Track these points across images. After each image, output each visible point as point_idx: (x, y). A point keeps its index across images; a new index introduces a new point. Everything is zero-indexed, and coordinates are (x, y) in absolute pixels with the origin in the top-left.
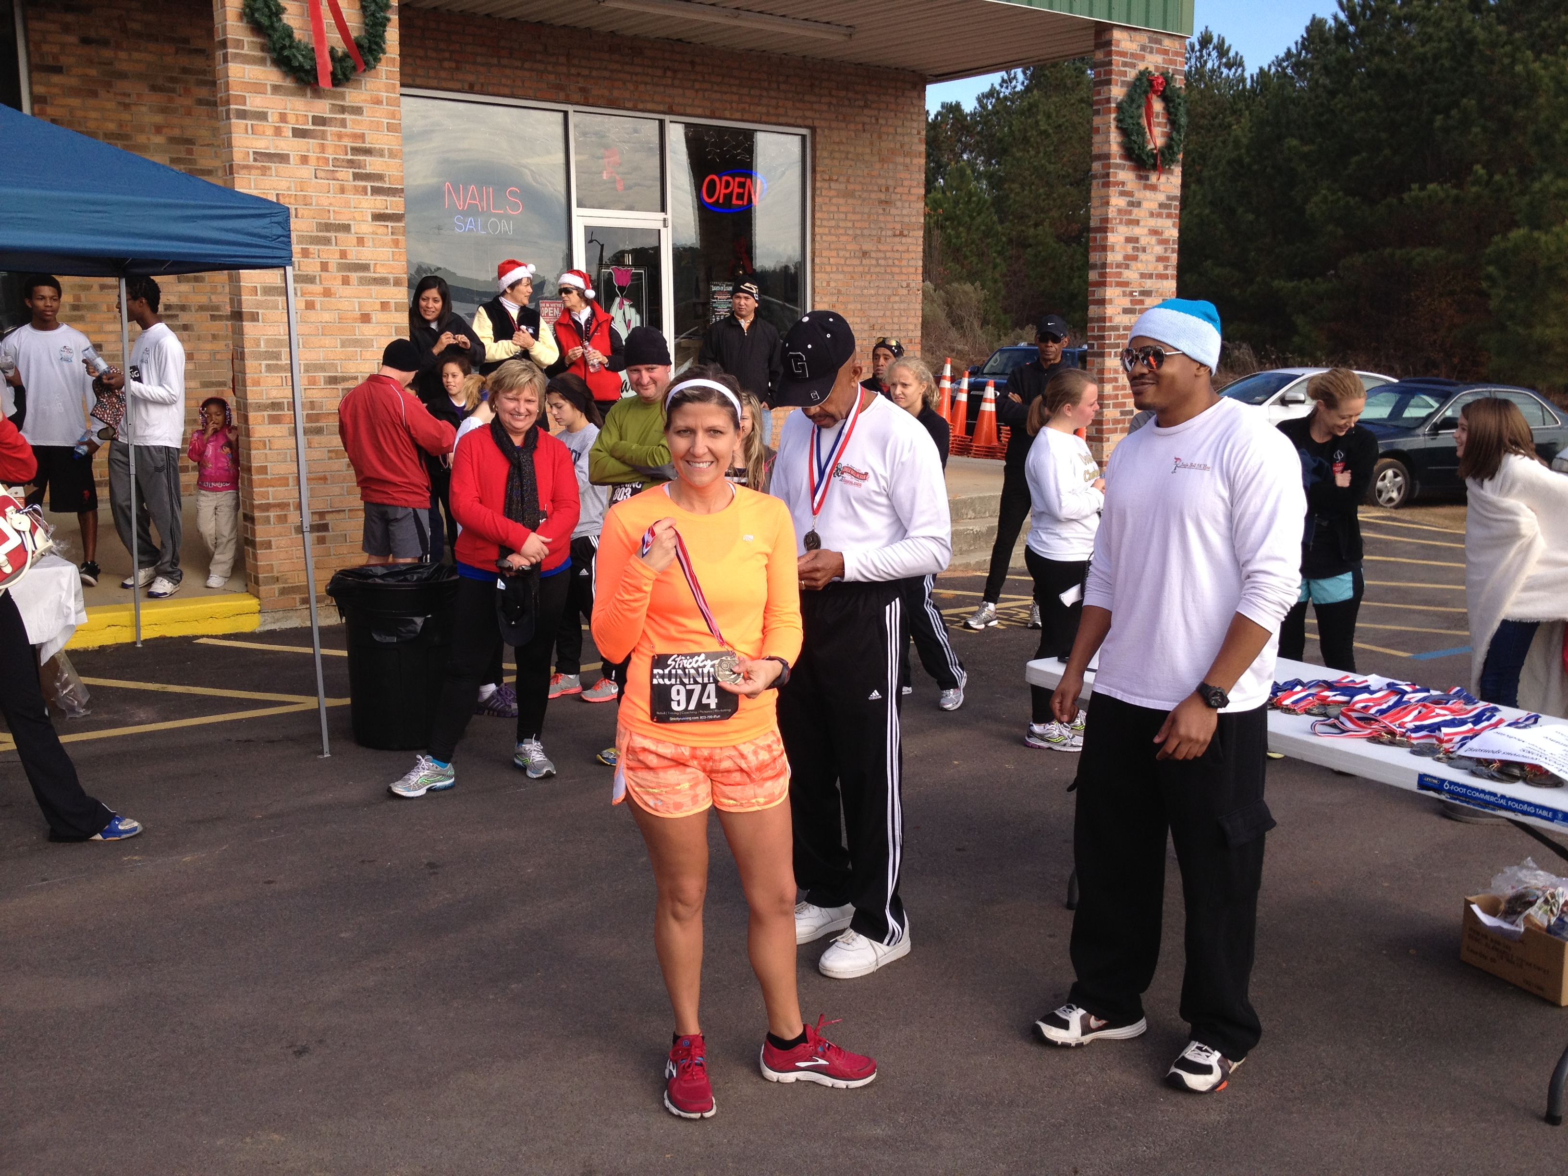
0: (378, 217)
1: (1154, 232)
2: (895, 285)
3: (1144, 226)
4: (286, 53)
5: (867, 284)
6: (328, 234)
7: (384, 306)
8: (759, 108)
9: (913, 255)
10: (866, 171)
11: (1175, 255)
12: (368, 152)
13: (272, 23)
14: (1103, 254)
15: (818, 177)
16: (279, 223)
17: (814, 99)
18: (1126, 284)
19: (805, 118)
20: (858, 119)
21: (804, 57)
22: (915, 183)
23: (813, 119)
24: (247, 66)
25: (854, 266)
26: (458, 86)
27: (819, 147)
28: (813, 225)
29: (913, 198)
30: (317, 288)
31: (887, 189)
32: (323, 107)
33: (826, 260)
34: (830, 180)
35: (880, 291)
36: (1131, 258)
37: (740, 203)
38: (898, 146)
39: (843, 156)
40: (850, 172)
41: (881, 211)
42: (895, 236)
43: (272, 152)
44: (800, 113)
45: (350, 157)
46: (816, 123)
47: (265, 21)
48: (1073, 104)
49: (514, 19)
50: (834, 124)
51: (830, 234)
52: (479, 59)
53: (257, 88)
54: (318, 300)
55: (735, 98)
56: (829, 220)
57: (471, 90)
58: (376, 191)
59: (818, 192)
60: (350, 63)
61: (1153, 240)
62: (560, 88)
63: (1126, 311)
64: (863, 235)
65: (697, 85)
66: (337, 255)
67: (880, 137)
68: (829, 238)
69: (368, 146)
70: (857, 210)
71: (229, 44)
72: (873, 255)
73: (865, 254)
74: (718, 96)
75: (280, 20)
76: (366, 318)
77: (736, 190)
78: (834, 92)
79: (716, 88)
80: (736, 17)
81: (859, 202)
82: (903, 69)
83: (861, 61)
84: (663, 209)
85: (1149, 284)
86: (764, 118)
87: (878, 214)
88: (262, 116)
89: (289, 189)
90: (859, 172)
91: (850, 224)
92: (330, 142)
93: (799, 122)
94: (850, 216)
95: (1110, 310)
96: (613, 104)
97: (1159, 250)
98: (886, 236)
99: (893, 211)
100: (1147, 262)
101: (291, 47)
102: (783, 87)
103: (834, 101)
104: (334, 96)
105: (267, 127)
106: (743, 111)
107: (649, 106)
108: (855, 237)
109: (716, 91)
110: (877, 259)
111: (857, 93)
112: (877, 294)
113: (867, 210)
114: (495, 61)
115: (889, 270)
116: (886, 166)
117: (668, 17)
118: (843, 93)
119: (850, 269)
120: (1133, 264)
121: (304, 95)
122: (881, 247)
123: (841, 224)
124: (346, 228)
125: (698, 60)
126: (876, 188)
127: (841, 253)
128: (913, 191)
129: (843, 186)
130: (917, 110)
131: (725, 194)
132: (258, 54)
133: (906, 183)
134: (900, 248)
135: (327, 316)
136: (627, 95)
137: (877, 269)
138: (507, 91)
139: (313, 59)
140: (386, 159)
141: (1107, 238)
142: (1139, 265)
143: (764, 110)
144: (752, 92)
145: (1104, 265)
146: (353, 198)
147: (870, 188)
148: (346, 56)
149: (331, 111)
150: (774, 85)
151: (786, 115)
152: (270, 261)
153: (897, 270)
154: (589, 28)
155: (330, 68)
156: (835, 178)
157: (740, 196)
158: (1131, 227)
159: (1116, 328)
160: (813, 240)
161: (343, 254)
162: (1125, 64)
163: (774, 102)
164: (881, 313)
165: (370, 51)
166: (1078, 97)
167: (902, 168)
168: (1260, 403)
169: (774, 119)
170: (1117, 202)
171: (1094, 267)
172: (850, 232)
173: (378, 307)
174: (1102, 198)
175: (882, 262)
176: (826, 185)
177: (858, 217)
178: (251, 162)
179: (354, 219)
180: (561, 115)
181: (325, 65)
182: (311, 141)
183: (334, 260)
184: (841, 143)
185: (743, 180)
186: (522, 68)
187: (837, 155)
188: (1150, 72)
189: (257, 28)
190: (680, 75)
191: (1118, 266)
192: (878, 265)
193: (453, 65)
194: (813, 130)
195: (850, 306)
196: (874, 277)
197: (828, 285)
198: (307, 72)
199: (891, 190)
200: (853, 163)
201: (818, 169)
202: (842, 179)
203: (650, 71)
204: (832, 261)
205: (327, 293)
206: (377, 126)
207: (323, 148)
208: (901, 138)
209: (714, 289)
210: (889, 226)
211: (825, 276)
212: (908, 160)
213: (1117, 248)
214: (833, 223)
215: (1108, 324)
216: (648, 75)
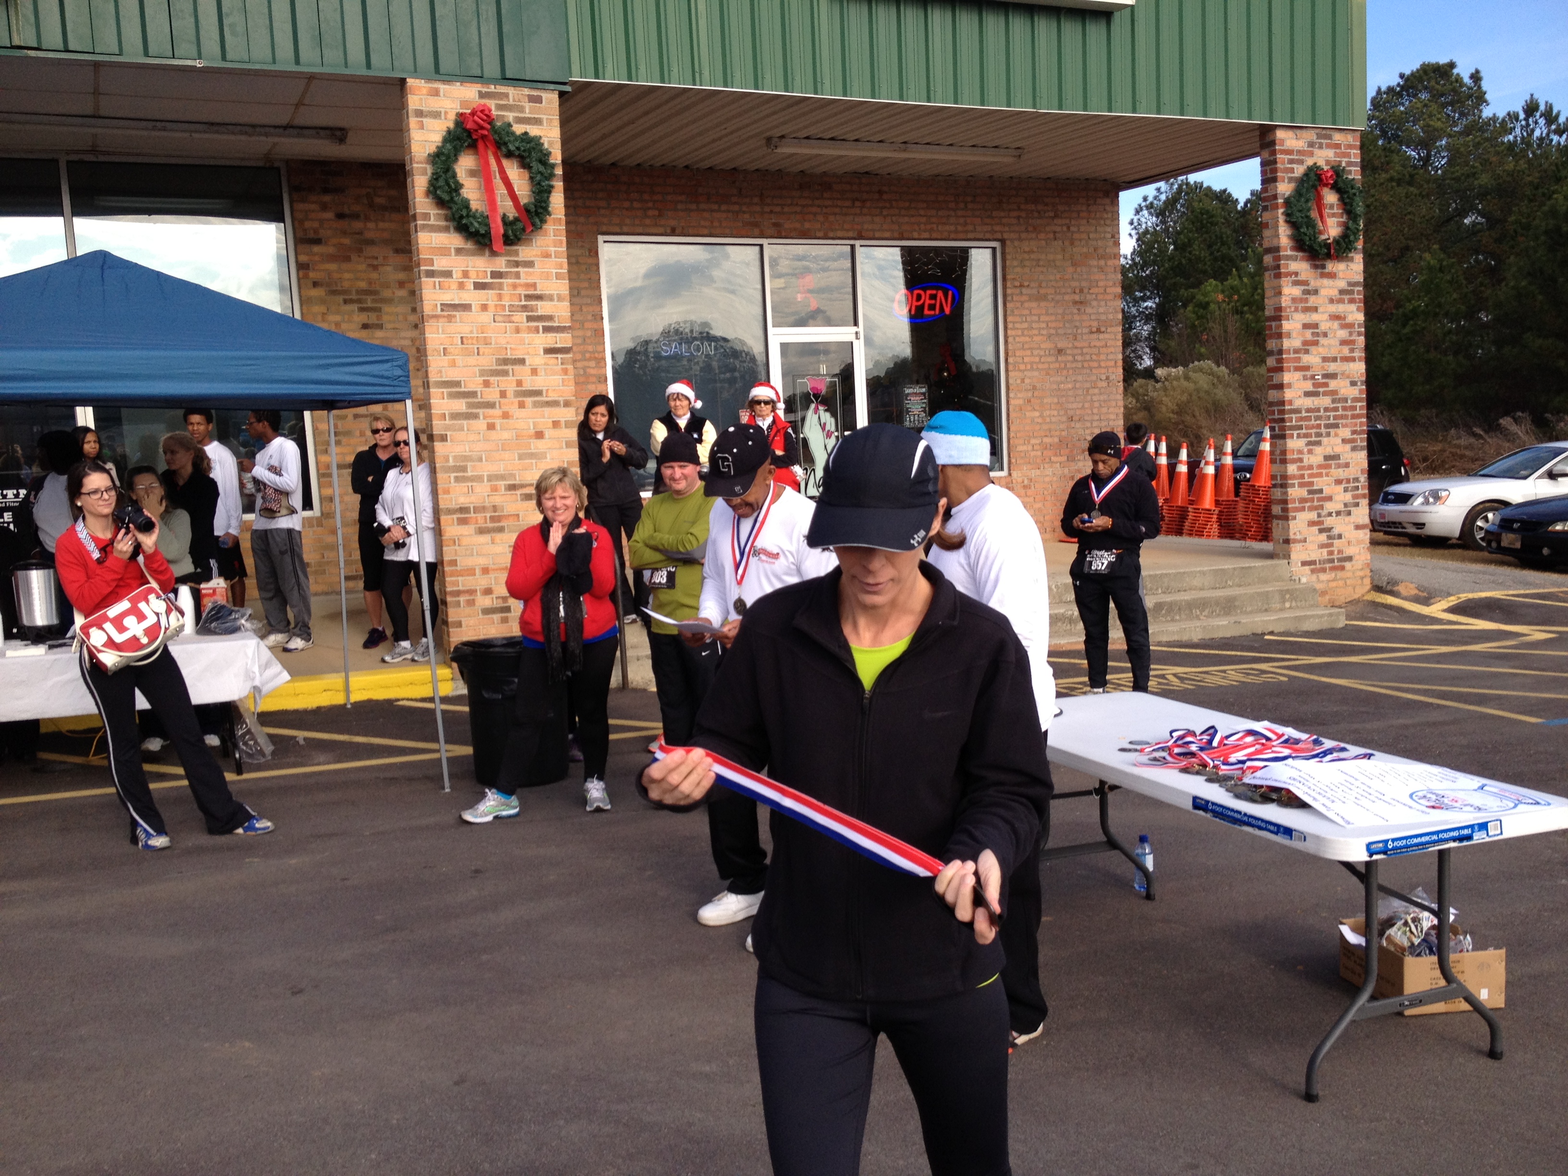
0: (549, 351)
1: (1335, 317)
2: (1094, 378)
3: (1323, 313)
4: (464, 221)
5: (1063, 379)
6: (506, 367)
7: (556, 424)
8: (947, 228)
9: (1112, 350)
10: (1058, 276)
11: (1362, 338)
12: (539, 298)
13: (452, 198)
14: (1278, 341)
15: (1009, 284)
16: (399, 366)
17: (1002, 214)
18: (1307, 368)
19: (993, 232)
20: (1048, 229)
21: (991, 177)
22: (1111, 283)
23: (1002, 232)
24: (434, 235)
25: (1049, 363)
26: (661, 230)
27: (1008, 257)
28: (1006, 328)
29: (1111, 297)
30: (497, 412)
31: (1081, 291)
32: (500, 263)
33: (1020, 360)
34: (1021, 286)
35: (1078, 385)
36: (1308, 345)
37: (932, 313)
38: (1091, 250)
39: (1034, 263)
40: (1041, 277)
41: (1076, 311)
42: (1092, 332)
43: (457, 302)
44: (989, 228)
45: (523, 303)
46: (1006, 236)
47: (446, 197)
48: (1381, 184)
49: (710, 168)
50: (1024, 235)
51: (1023, 335)
52: (680, 206)
53: (443, 251)
54: (498, 422)
55: (924, 220)
56: (1021, 323)
57: (673, 232)
58: (547, 329)
59: (1009, 298)
60: (520, 225)
61: (1336, 324)
62: (756, 225)
63: (1308, 394)
64: (1057, 334)
65: (885, 212)
66: (514, 384)
67: (1072, 244)
68: (1022, 339)
69: (538, 292)
70: (1050, 311)
71: (418, 217)
72: (1068, 352)
73: (1060, 351)
74: (906, 219)
75: (459, 194)
76: (539, 435)
77: (928, 302)
78: (1022, 207)
79: (903, 212)
80: (905, 150)
81: (1053, 304)
82: (1095, 179)
83: (1050, 175)
84: (856, 324)
85: (1332, 367)
86: (952, 236)
87: (1072, 314)
88: (448, 274)
89: (471, 332)
90: (1052, 277)
91: (1044, 325)
92: (506, 291)
93: (988, 236)
94: (1043, 318)
95: (1288, 394)
96: (805, 235)
97: (1343, 334)
98: (1082, 334)
99: (1089, 310)
100: (1330, 345)
101: (468, 216)
102: (970, 206)
103: (1023, 214)
104: (508, 254)
105: (453, 282)
106: (931, 230)
107: (839, 234)
108: (1049, 336)
109: (904, 216)
110: (1074, 356)
111: (1046, 205)
112: (1074, 388)
113: (1060, 311)
114: (694, 206)
115: (1086, 365)
116: (1079, 269)
117: (842, 156)
118: (1033, 207)
119: (1046, 366)
120: (1313, 349)
121: (483, 255)
122: (1077, 344)
123: (1034, 325)
124: (522, 361)
125: (885, 189)
126: (1069, 290)
127: (1036, 352)
128: (1108, 290)
129: (1035, 291)
130: (1110, 215)
131: (917, 307)
132: (443, 223)
133: (1101, 284)
134: (1098, 344)
135: (506, 435)
136: (818, 226)
137: (1074, 365)
138: (706, 232)
139: (488, 225)
140: (555, 303)
141: (1281, 326)
142: (1321, 349)
143: (952, 228)
144: (940, 213)
145: (1280, 352)
146: (526, 336)
147: (1063, 291)
148: (516, 220)
149: (507, 266)
150: (962, 205)
151: (974, 231)
152: (391, 397)
153: (1095, 364)
154: (780, 170)
155: (502, 231)
156: (1026, 284)
157: (932, 307)
158: (1308, 314)
159: (1297, 411)
160: (1006, 342)
161: (519, 383)
162: (1291, 161)
163: (962, 220)
164: (1080, 405)
165: (537, 214)
166: (1388, 176)
167: (1096, 270)
168: (1525, 478)
169: (961, 236)
170: (1290, 291)
171: (1271, 353)
172: (1044, 332)
173: (551, 425)
174: (1274, 288)
175: (1079, 358)
176: (1017, 291)
177: (1053, 318)
178: (439, 312)
179: (528, 354)
180: (757, 248)
181: (498, 229)
182: (490, 292)
183: (511, 388)
184: (1032, 252)
185: (934, 292)
186: (719, 211)
187: (1027, 263)
188: (1318, 168)
189: (440, 203)
190: (868, 204)
191: (1296, 351)
192: (1075, 361)
193: (656, 213)
194: (1003, 242)
195: (1045, 401)
196: (1071, 372)
197: (1023, 381)
198: (483, 236)
199: (1086, 291)
200: (1045, 270)
201: (1008, 277)
202: (1033, 285)
203: (839, 203)
204: (1026, 359)
205: (506, 416)
206: (547, 276)
207: (500, 297)
208: (1094, 243)
209: (907, 391)
210: (1084, 324)
211: (1020, 374)
212: (1102, 263)
213: (1294, 335)
214: (1025, 325)
215: (1287, 407)
216: (837, 206)
